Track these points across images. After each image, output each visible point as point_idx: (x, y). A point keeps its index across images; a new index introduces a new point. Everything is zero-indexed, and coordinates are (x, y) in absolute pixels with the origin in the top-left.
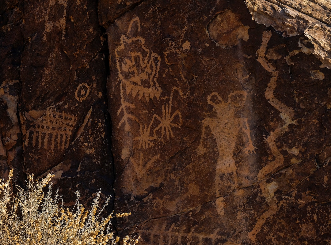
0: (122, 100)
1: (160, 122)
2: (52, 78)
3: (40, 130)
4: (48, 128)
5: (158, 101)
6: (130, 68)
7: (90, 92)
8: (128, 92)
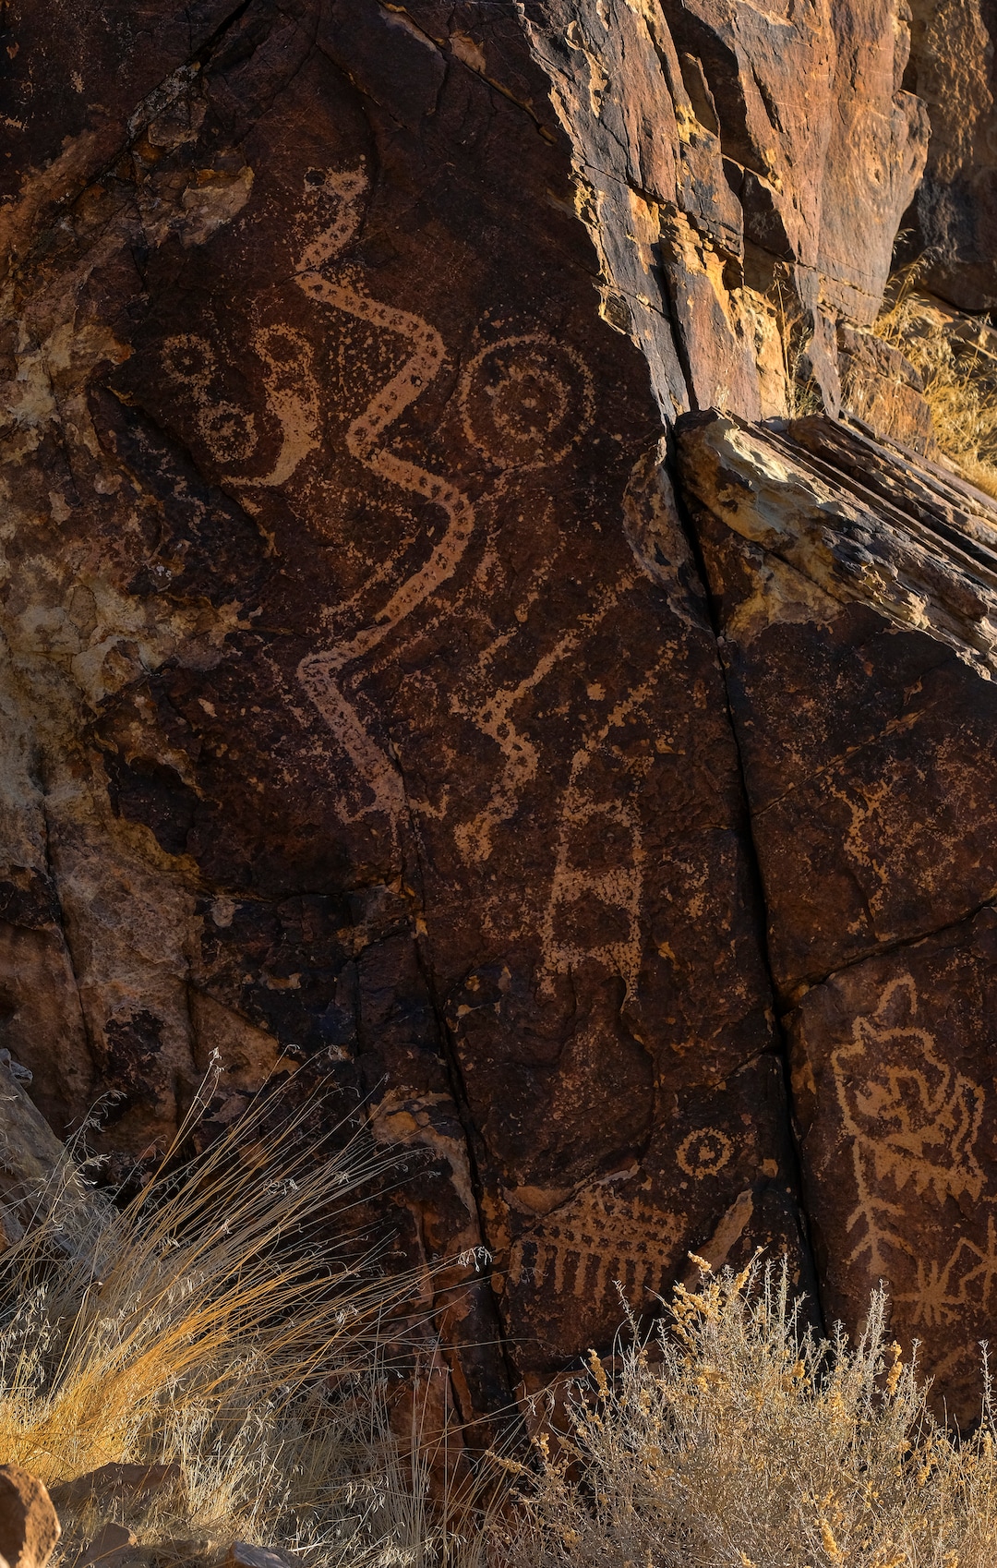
0: (862, 1191)
1: (978, 1261)
2: (586, 1102)
3: (562, 1244)
4: (587, 1240)
5: (976, 1204)
6: (884, 1108)
7: (733, 1158)
8: (882, 1170)
